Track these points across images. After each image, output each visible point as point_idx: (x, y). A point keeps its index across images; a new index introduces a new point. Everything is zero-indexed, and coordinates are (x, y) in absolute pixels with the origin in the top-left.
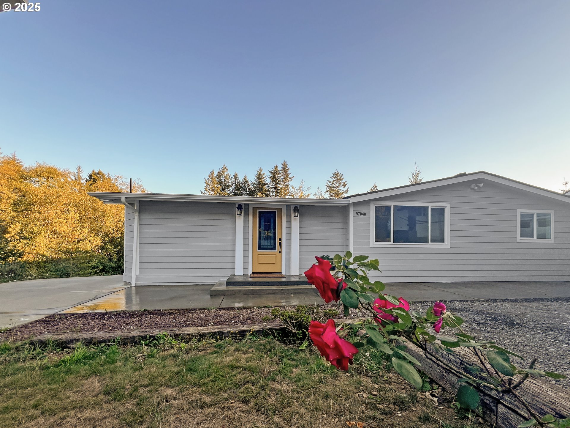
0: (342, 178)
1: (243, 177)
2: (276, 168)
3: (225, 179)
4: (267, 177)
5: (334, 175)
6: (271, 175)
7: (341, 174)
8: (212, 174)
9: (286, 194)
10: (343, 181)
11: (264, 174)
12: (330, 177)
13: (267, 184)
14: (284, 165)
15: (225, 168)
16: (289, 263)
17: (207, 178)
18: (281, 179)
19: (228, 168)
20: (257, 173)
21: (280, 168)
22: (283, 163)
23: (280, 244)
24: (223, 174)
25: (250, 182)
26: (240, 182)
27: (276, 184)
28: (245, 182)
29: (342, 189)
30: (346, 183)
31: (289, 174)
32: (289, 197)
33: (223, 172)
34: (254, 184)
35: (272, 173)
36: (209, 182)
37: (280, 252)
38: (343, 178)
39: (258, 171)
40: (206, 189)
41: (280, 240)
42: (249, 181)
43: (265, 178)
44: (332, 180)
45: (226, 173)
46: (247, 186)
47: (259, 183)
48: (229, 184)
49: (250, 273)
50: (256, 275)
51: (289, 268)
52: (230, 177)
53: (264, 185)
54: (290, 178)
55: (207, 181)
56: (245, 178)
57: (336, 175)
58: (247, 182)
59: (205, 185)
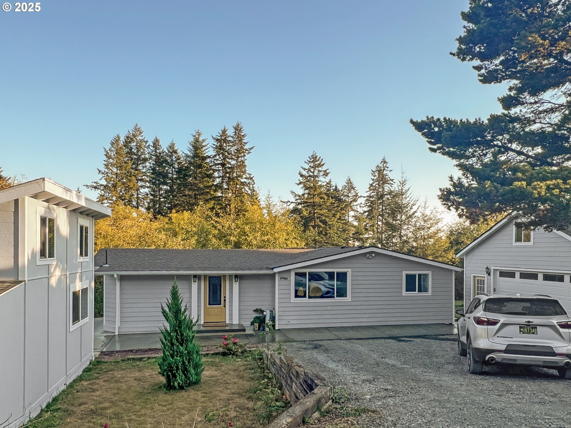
0: (322, 163)
1: (169, 144)
2: (224, 131)
3: (138, 148)
4: (208, 146)
5: (311, 159)
6: (216, 144)
7: (321, 158)
8: (117, 140)
9: (241, 176)
10: (324, 168)
11: (204, 141)
12: (305, 162)
13: (209, 157)
14: (238, 129)
15: (138, 130)
16: (231, 315)
17: (108, 146)
18: (233, 149)
19: (142, 129)
20: (192, 139)
21: (230, 132)
22: (235, 125)
23: (225, 300)
24: (134, 139)
25: (180, 153)
26: (163, 153)
27: (224, 159)
28: (171, 153)
29: (322, 180)
30: (327, 172)
31: (245, 143)
32: (246, 180)
33: (134, 135)
34: (188, 157)
35: (217, 140)
36: (112, 154)
37: (225, 306)
38: (324, 163)
39: (195, 136)
40: (107, 166)
41: (225, 297)
42: (178, 151)
43: (206, 147)
44: (307, 167)
45: (139, 138)
46: (174, 159)
47: (196, 155)
48: (145, 157)
49: (202, 323)
50: (207, 325)
51: (231, 319)
52: (147, 144)
53: (204, 158)
54: (246, 150)
55: (108, 153)
56: (172, 146)
57: (314, 159)
58: (175, 152)
59: (105, 158)
